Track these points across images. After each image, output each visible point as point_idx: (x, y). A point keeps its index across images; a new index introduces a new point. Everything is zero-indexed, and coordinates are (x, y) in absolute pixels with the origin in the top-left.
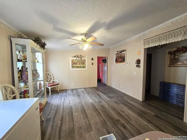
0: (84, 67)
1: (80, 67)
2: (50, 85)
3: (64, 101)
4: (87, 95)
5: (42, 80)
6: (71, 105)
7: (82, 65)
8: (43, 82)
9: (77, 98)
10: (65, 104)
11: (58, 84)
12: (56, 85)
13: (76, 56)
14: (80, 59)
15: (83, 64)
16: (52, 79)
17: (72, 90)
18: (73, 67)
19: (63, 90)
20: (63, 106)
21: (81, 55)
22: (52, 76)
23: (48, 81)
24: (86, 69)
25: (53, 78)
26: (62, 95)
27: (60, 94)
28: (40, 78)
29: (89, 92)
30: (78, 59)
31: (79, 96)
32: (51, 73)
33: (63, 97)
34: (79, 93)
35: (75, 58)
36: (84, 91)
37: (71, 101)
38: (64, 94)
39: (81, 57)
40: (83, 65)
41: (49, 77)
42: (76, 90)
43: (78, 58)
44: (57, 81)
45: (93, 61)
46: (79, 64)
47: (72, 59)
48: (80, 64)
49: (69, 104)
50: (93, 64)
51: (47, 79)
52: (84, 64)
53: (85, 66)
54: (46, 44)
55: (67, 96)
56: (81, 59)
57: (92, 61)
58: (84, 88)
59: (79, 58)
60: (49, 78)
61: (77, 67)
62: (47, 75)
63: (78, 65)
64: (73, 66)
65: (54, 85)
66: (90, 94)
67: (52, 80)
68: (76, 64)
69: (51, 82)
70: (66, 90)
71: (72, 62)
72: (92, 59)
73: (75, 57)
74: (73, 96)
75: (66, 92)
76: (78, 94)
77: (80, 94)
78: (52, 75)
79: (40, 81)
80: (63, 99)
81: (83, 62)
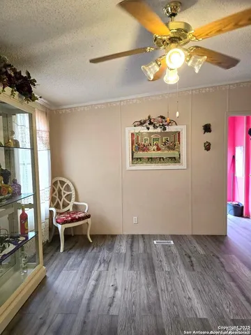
0: (175, 160)
1: (161, 160)
2: (63, 217)
3: (95, 287)
4: (182, 271)
5: (30, 206)
6: (114, 311)
7: (166, 153)
8: (33, 209)
9: (143, 278)
10: (95, 306)
11: (88, 217)
12: (80, 219)
13: (145, 122)
14: (159, 130)
15: (170, 148)
16: (73, 199)
17: (133, 238)
18: (135, 160)
19: (104, 237)
20: (88, 311)
21: (162, 117)
22: (72, 188)
23: (61, 204)
24: (183, 164)
25: (73, 196)
26: (95, 258)
27: (91, 253)
28: (23, 196)
29: (193, 259)
30: (152, 130)
31: (152, 269)
32: (70, 181)
33: (98, 265)
34: (155, 258)
35: (143, 130)
36: (175, 250)
37: (119, 293)
38: (105, 254)
39: (163, 122)
40: (171, 152)
41: (65, 193)
42: (146, 240)
43: (151, 127)
44: (85, 206)
45: (208, 137)
46: (155, 147)
47: (132, 134)
48: (158, 149)
49: (110, 305)
50: (208, 147)
51: (58, 199)
52: (173, 148)
53: (177, 156)
54: (33, 82)
55: (112, 263)
56: (165, 129)
57: (207, 134)
58: (174, 237)
59: (155, 127)
60: (64, 196)
61: (151, 160)
62: (59, 184)
63: (153, 153)
64: (135, 156)
65: (73, 220)
66: (197, 268)
67: (73, 202)
68: (145, 148)
69: (70, 208)
70: (113, 236)
71: (132, 144)
72: (207, 128)
73: (141, 124)
74: (131, 267)
75: (111, 248)
76: (150, 259)
77: (156, 262)
78: (71, 186)
79: (23, 207)
80: (95, 274)
81: (172, 142)
